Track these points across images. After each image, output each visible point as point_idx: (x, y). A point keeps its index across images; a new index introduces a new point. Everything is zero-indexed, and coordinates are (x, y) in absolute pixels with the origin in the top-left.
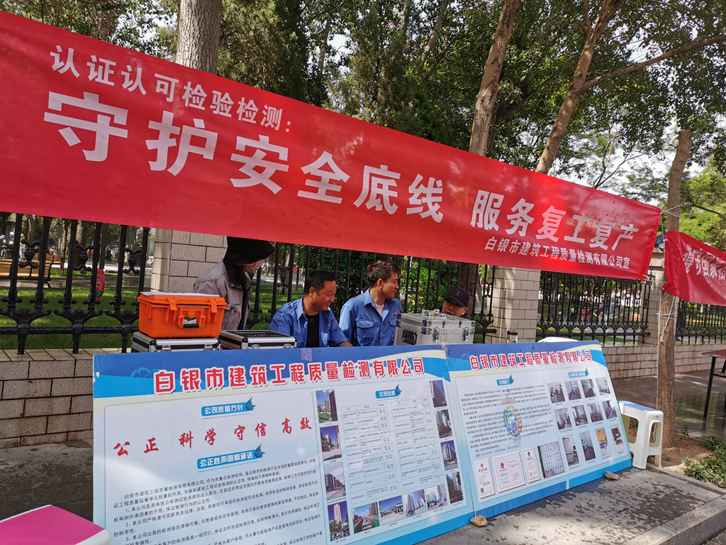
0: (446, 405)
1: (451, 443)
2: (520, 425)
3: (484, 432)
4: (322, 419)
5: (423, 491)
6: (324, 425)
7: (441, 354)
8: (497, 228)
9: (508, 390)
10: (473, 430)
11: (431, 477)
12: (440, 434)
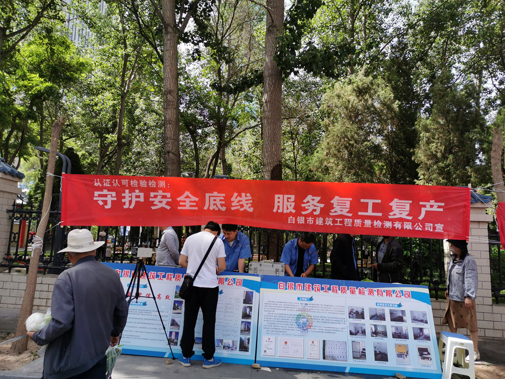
0: (252, 304)
1: (250, 323)
2: (311, 325)
3: (276, 323)
4: (176, 297)
5: (222, 340)
6: (176, 299)
7: (258, 279)
8: (294, 211)
9: (307, 304)
10: (268, 320)
11: (230, 335)
12: (242, 317)
